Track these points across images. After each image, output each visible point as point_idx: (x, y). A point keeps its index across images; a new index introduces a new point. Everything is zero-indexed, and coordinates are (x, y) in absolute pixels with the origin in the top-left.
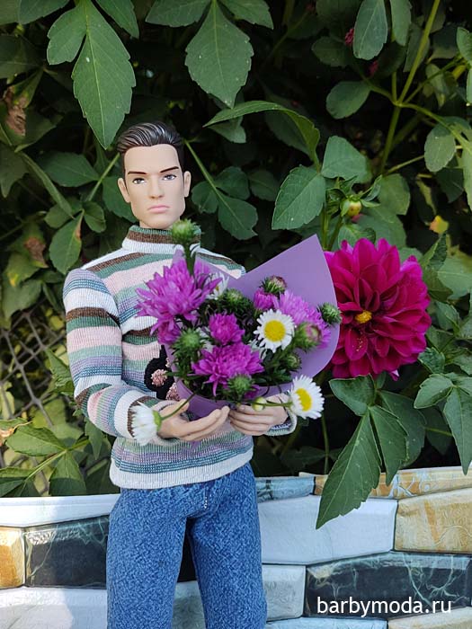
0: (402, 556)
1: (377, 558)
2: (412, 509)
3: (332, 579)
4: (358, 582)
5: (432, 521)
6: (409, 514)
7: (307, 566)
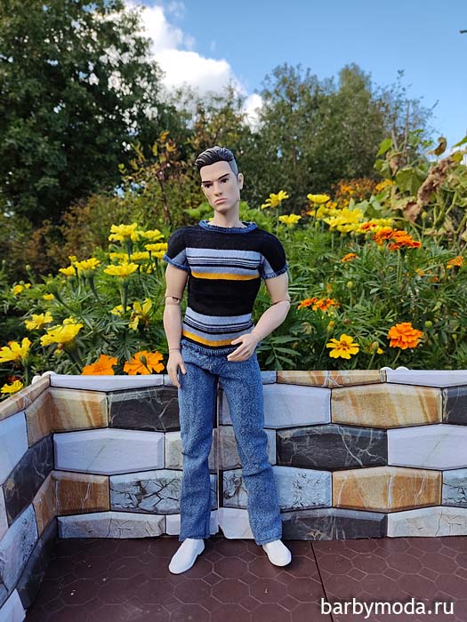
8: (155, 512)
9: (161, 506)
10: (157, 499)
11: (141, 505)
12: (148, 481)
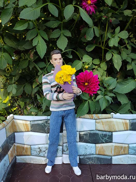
0: (97, 131)
1: (93, 131)
2: (99, 122)
3: (84, 134)
4: (89, 136)
5: (103, 124)
6: (98, 123)
7: (79, 132)
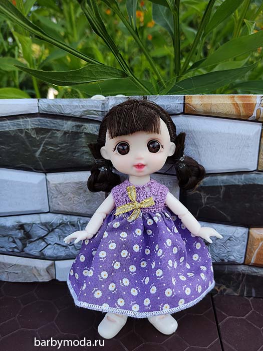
8: (42, 257)
9: (49, 252)
10: (43, 244)
11: (27, 250)
12: (31, 225)
